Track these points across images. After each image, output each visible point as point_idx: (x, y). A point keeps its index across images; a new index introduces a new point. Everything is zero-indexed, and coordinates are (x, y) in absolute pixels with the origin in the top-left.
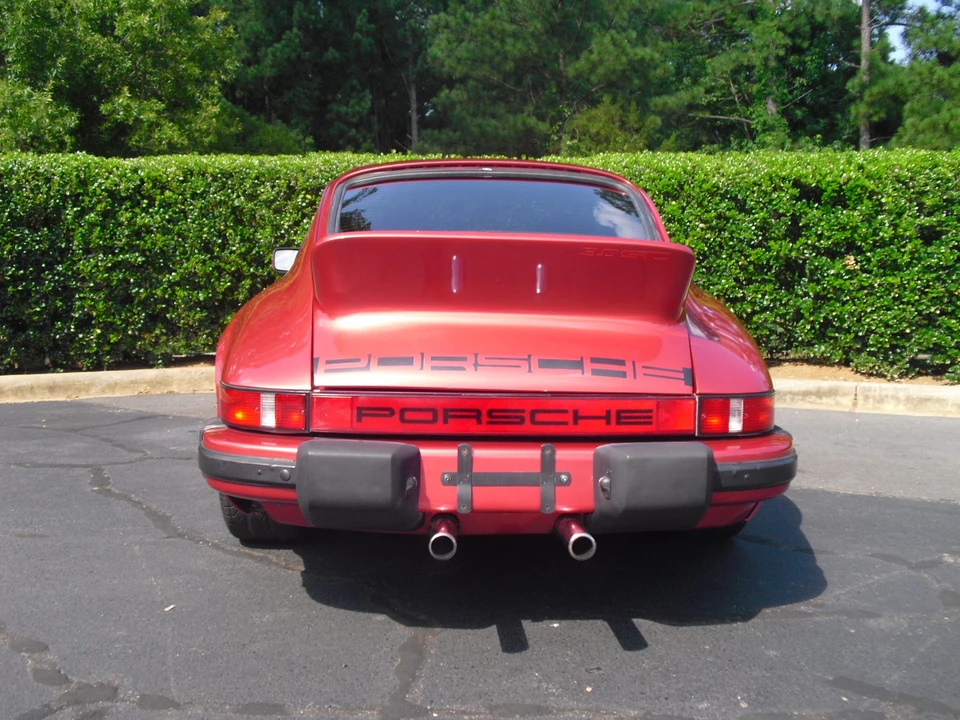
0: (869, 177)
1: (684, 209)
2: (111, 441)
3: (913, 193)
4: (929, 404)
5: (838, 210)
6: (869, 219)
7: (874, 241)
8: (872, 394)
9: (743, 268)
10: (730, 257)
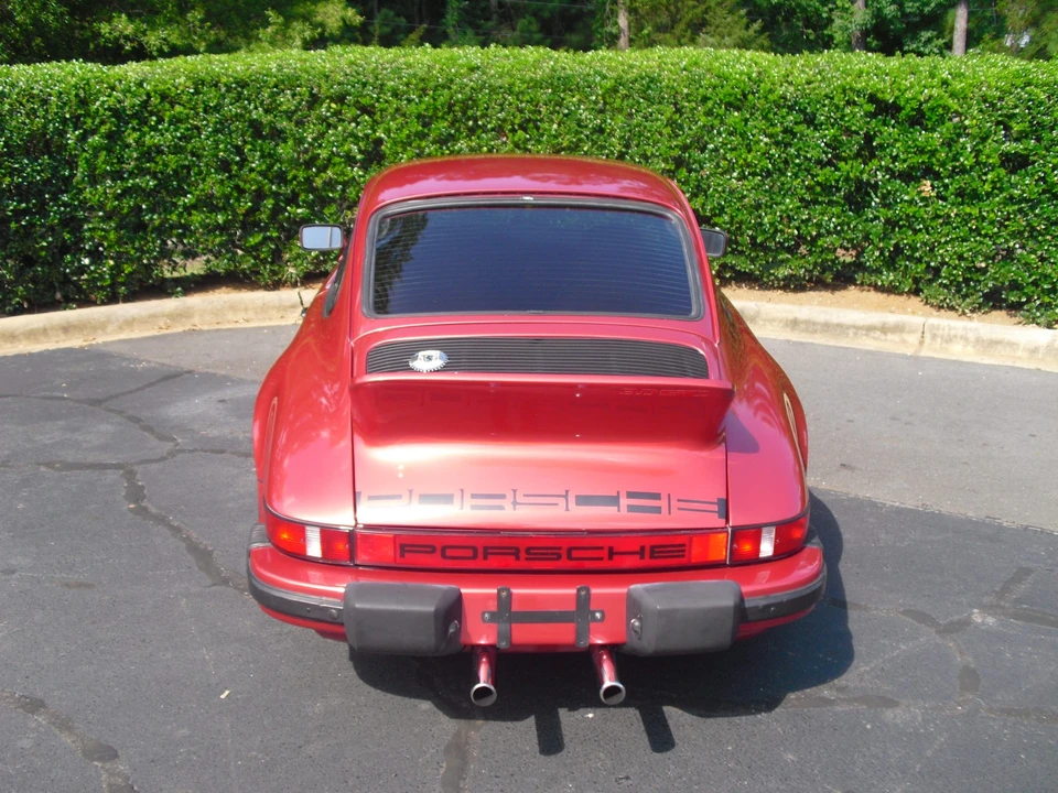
0: (952, 95)
1: (746, 121)
2: (138, 420)
3: (1000, 116)
4: (1000, 347)
5: (916, 130)
6: (949, 144)
7: (954, 167)
8: (940, 332)
9: (809, 188)
10: (796, 176)
